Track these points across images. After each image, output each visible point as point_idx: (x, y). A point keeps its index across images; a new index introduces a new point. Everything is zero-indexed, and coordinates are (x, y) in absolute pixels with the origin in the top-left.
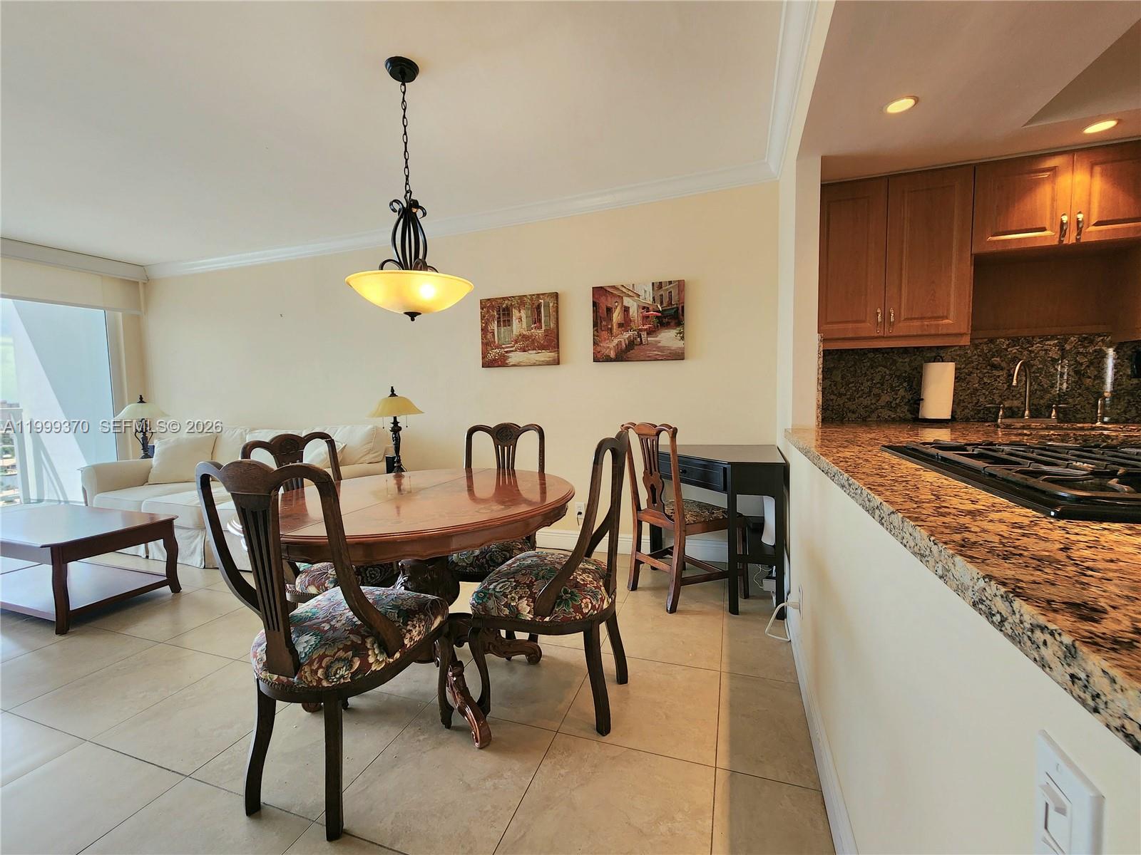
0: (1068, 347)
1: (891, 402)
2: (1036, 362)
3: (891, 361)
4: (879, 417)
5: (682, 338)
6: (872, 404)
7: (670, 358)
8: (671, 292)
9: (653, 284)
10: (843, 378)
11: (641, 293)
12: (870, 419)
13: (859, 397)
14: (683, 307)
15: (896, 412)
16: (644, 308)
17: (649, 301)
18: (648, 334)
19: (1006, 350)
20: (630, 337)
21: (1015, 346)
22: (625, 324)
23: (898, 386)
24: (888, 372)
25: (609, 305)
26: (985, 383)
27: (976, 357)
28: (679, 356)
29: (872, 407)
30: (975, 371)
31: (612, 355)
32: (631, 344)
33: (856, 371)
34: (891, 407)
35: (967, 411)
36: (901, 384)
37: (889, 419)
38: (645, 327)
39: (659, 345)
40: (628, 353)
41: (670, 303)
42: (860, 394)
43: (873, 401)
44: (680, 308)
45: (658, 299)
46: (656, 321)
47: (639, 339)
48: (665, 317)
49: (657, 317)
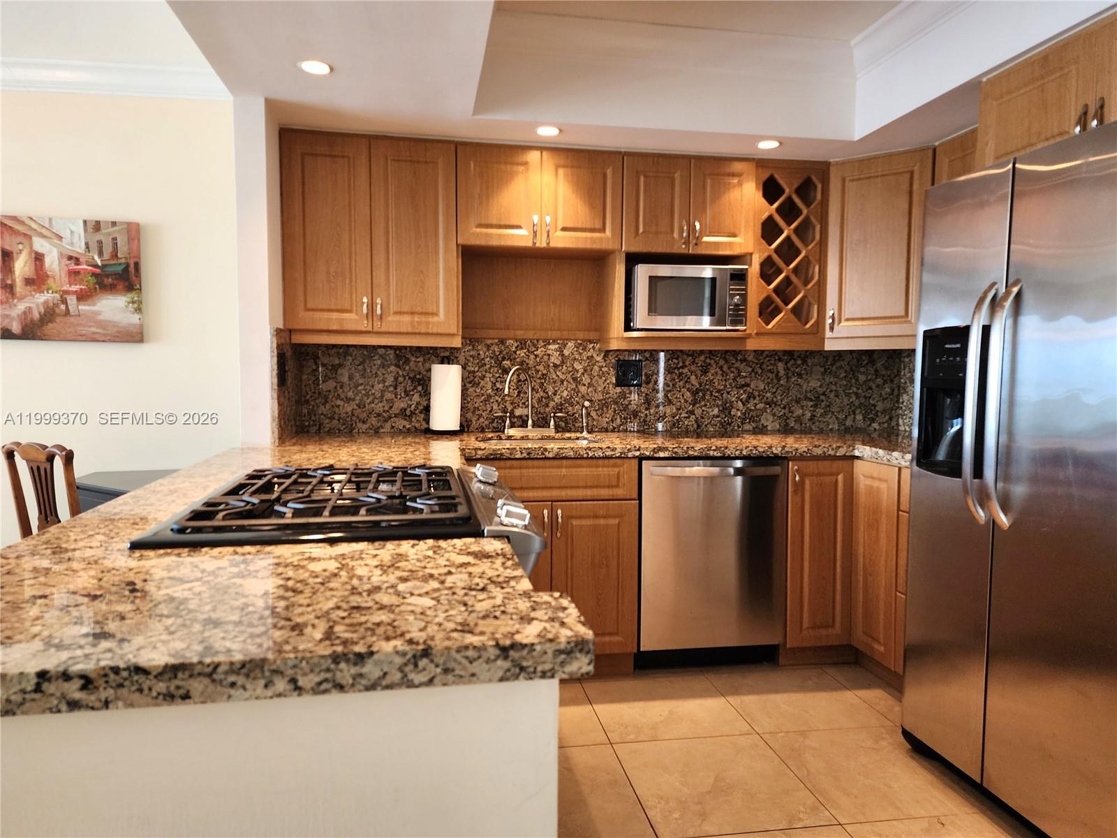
0: (566, 352)
1: (405, 410)
2: (541, 368)
3: (404, 360)
4: (393, 427)
5: (139, 310)
6: (384, 411)
7: (118, 339)
8: (115, 239)
9: (85, 222)
10: (350, 378)
11: (66, 234)
12: (382, 430)
13: (370, 403)
14: (137, 265)
15: (411, 422)
16: (70, 258)
17: (79, 248)
18: (79, 299)
19: (515, 352)
20: (46, 303)
21: (522, 348)
22: (38, 280)
23: (413, 390)
24: (401, 373)
25: (7, 247)
26: (497, 389)
27: (488, 359)
28: (135, 336)
29: (385, 414)
30: (488, 375)
31: (16, 328)
32: (49, 315)
33: (365, 370)
34: (406, 415)
35: (482, 420)
36: (415, 388)
37: (404, 430)
38: (75, 288)
39: (100, 317)
40: (45, 327)
41: (115, 255)
42: (371, 398)
43: (386, 409)
44: (132, 266)
45: (94, 246)
46: (92, 280)
47: (63, 307)
48: (107, 276)
49: (94, 274)
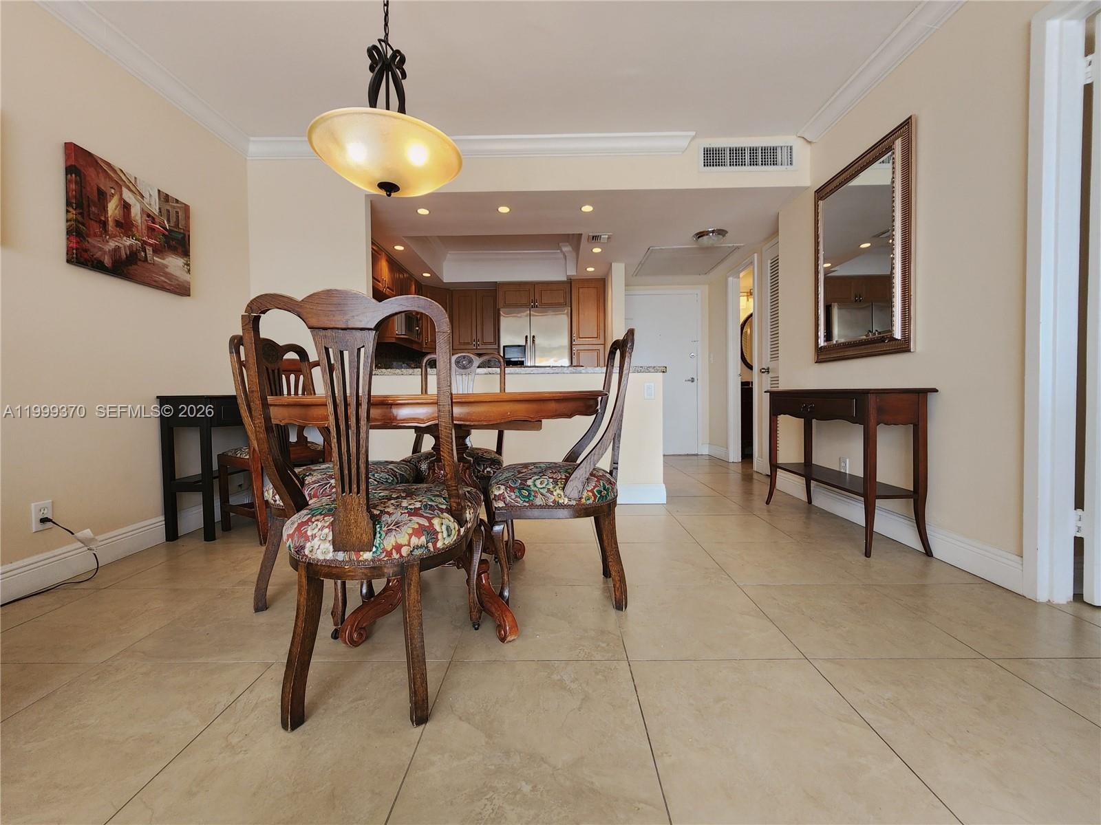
5: (189, 271)
8: (177, 213)
9: (159, 192)
11: (146, 195)
14: (189, 236)
16: (149, 216)
17: (155, 210)
18: (154, 251)
20: (131, 246)
22: (125, 225)
25: (102, 186)
28: (186, 291)
31: (107, 261)
32: (133, 257)
38: (152, 241)
39: (167, 270)
40: (130, 267)
41: (177, 225)
45: (164, 212)
46: (163, 239)
47: (143, 254)
48: (173, 239)
49: (164, 235)
